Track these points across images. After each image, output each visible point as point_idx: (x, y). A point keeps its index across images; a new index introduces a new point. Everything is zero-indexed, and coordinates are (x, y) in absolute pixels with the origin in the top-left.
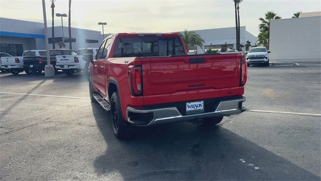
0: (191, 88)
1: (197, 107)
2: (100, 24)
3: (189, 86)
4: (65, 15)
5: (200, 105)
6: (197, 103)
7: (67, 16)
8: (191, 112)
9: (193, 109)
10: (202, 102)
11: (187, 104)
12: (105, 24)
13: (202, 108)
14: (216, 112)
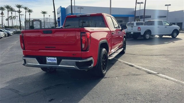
0: (47, 48)
1: (53, 61)
2: (166, 5)
3: (46, 47)
4: (142, 3)
5: (55, 60)
6: (53, 58)
7: (143, 3)
8: (50, 63)
9: (51, 62)
10: (56, 58)
11: (47, 58)
12: (170, 5)
13: (56, 62)
14: (59, 66)
